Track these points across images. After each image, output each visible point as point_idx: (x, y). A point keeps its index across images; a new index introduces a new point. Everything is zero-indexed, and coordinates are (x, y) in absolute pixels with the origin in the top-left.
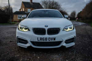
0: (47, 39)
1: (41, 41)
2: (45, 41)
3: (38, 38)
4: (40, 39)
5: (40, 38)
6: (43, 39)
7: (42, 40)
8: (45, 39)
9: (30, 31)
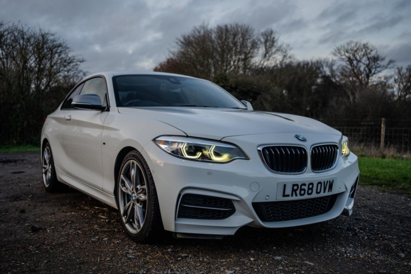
0: (312, 189)
1: (294, 198)
2: (306, 197)
3: (285, 186)
4: (293, 190)
5: (294, 185)
6: (301, 190)
7: (298, 192)
8: (306, 188)
9: (247, 158)
